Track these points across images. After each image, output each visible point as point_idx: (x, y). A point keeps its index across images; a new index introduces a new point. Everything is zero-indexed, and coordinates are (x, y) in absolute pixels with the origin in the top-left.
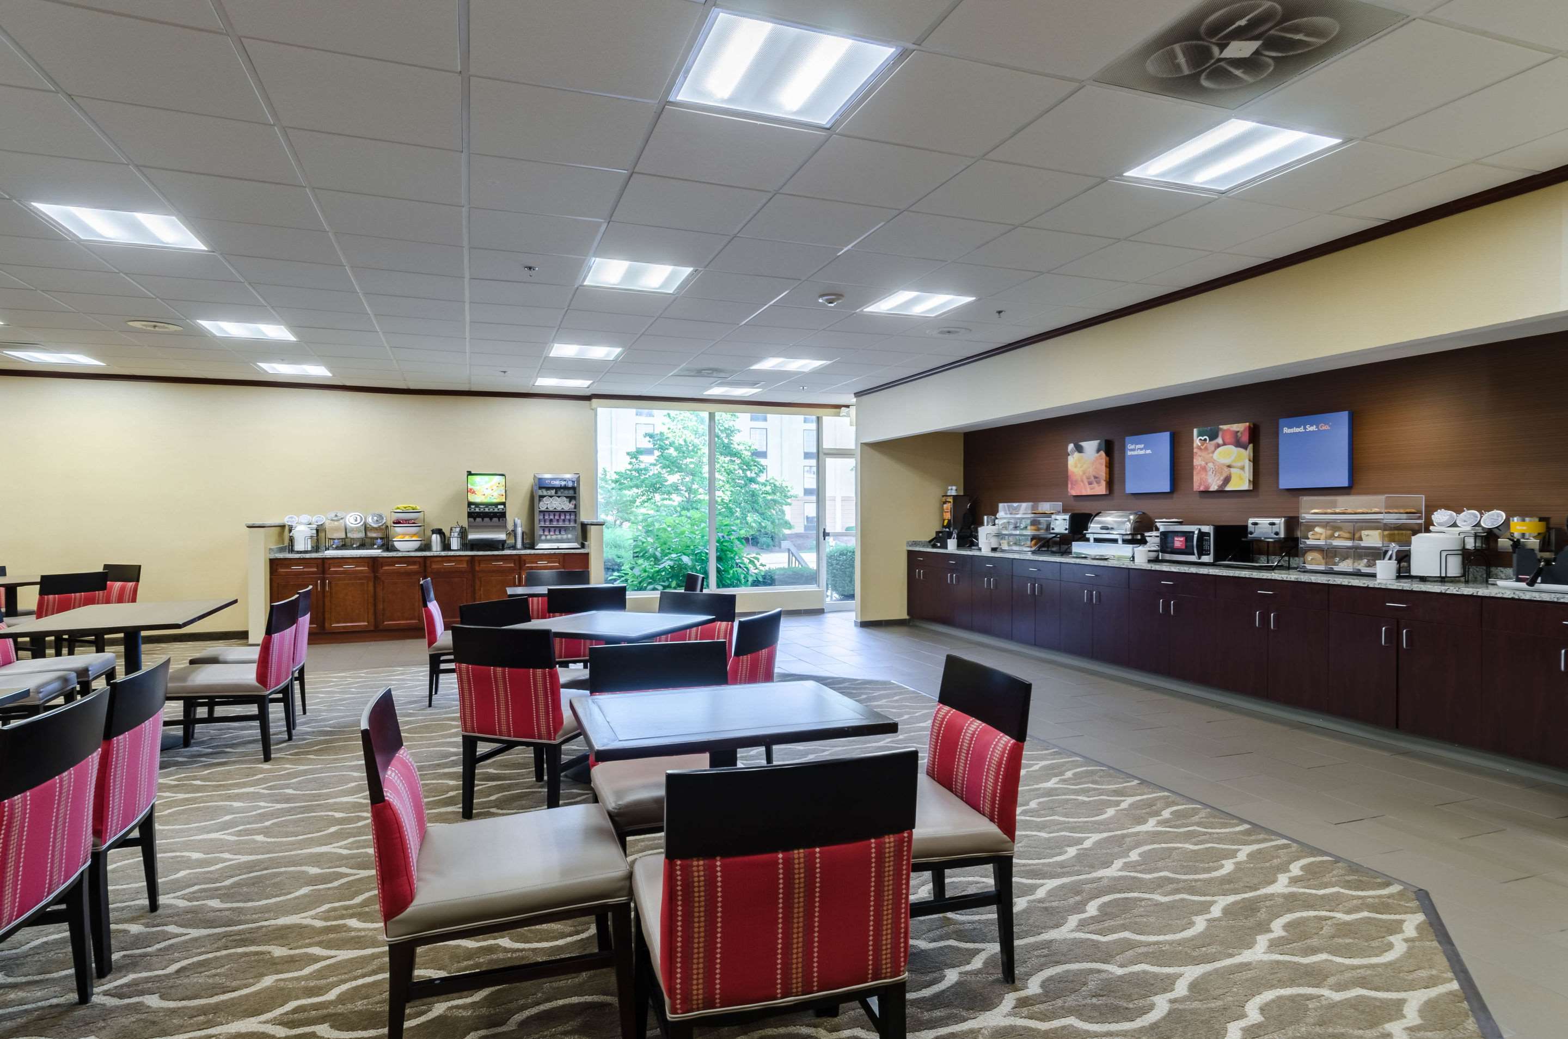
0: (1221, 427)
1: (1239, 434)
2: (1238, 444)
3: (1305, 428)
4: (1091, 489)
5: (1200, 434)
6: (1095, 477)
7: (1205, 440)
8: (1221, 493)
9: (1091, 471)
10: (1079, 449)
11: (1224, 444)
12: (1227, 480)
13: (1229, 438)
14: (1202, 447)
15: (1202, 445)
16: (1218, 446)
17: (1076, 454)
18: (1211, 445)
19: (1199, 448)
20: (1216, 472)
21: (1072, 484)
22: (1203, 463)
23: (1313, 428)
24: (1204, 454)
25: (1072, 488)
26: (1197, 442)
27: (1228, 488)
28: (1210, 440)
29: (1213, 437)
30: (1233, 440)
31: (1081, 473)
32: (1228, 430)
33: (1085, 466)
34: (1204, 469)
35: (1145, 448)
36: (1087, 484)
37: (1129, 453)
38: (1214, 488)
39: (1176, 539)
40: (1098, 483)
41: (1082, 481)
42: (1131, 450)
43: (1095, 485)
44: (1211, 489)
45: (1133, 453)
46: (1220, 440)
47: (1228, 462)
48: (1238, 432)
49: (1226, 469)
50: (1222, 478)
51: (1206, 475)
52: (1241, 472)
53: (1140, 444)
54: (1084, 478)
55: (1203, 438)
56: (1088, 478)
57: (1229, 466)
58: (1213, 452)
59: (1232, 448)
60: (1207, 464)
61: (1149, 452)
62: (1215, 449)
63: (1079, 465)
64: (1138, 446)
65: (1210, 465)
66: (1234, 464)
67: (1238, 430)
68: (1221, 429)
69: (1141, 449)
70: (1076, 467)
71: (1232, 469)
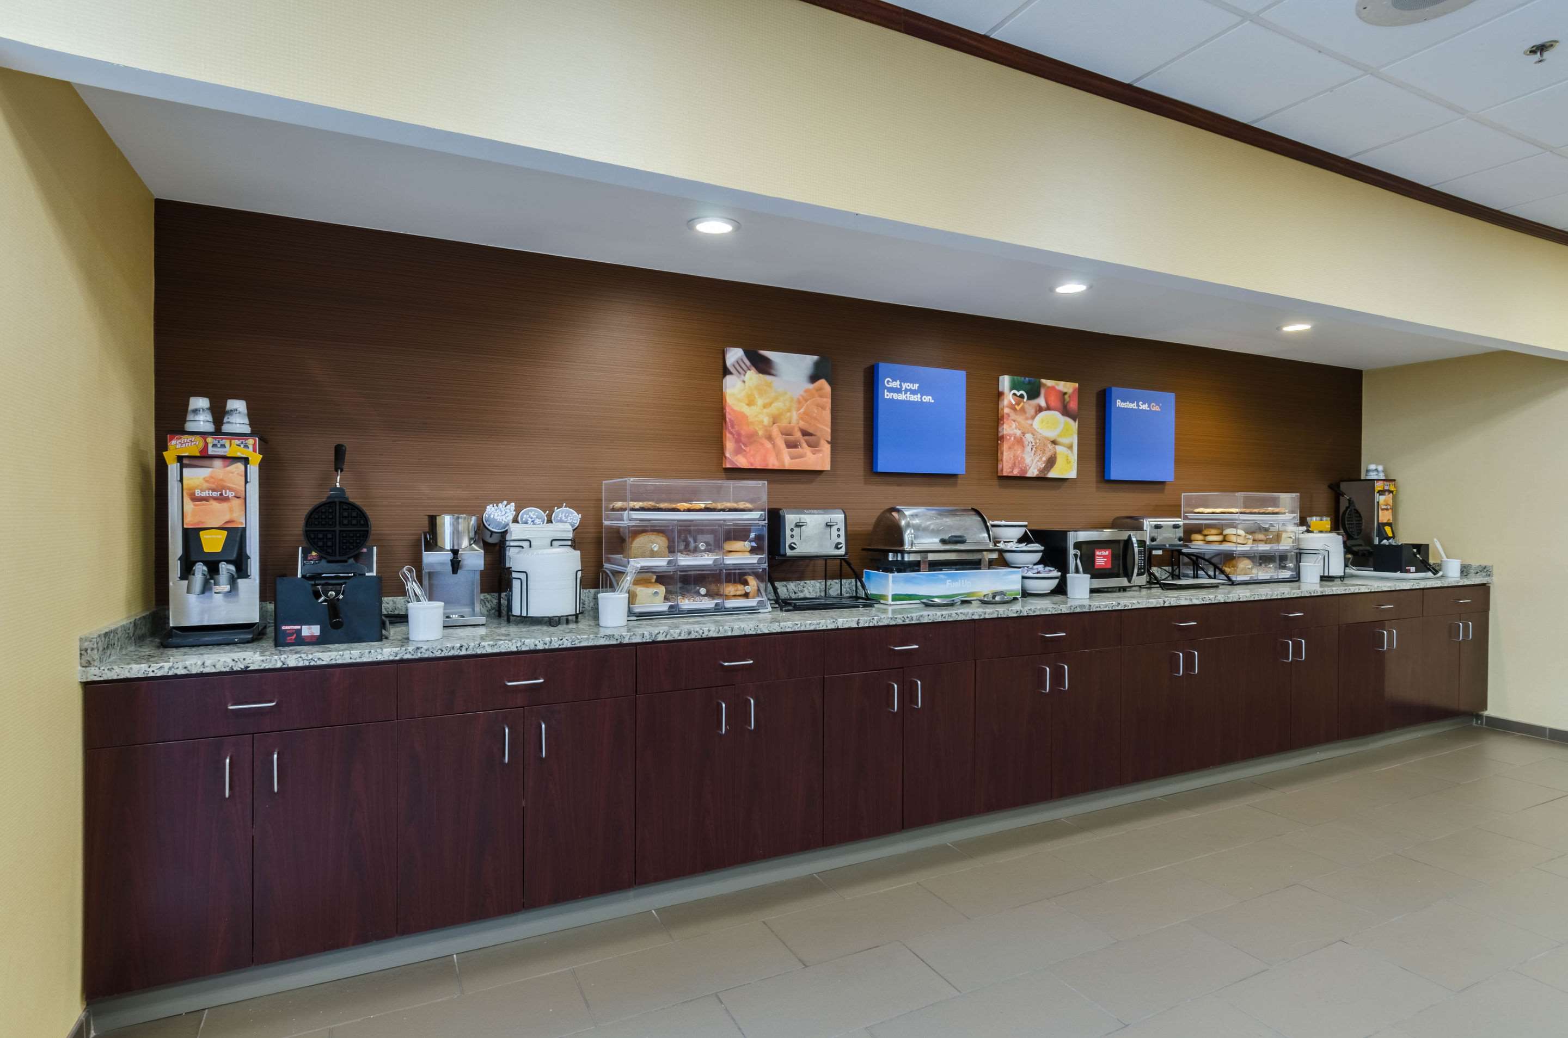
0: (1043, 381)
1: (1066, 397)
2: (1066, 412)
3: (1138, 405)
4: (792, 458)
5: (1014, 386)
6: (805, 433)
7: (1022, 396)
8: (1041, 480)
9: (794, 419)
10: (764, 366)
11: (1048, 408)
12: (1051, 462)
13: (1054, 401)
14: (1018, 408)
15: (1018, 404)
16: (1040, 409)
17: (752, 376)
18: (1030, 405)
19: (1012, 407)
20: (1036, 448)
21: (738, 441)
22: (1018, 433)
23: (1144, 407)
24: (1020, 418)
25: (738, 451)
26: (1009, 398)
27: (1052, 474)
28: (1029, 398)
29: (1033, 394)
30: (1059, 405)
31: (766, 421)
32: (1053, 388)
33: (778, 406)
34: (1020, 441)
35: (922, 391)
36: (783, 446)
37: (888, 395)
38: (1033, 472)
39: (1098, 553)
40: (813, 445)
41: (770, 438)
42: (892, 390)
43: (806, 449)
44: (1029, 475)
45: (896, 396)
46: (1041, 401)
47: (1052, 435)
48: (1065, 394)
49: (1050, 446)
50: (1044, 459)
51: (1023, 451)
52: (1069, 452)
53: (913, 382)
54: (775, 431)
55: (1018, 394)
56: (786, 433)
57: (1054, 442)
58: (1033, 418)
59: (1056, 415)
60: (1024, 434)
61: (927, 399)
62: (1036, 414)
63: (760, 402)
64: (905, 386)
65: (1029, 437)
66: (1059, 440)
67: (1065, 390)
68: (1045, 385)
69: (913, 392)
70: (751, 403)
71: (1057, 446)
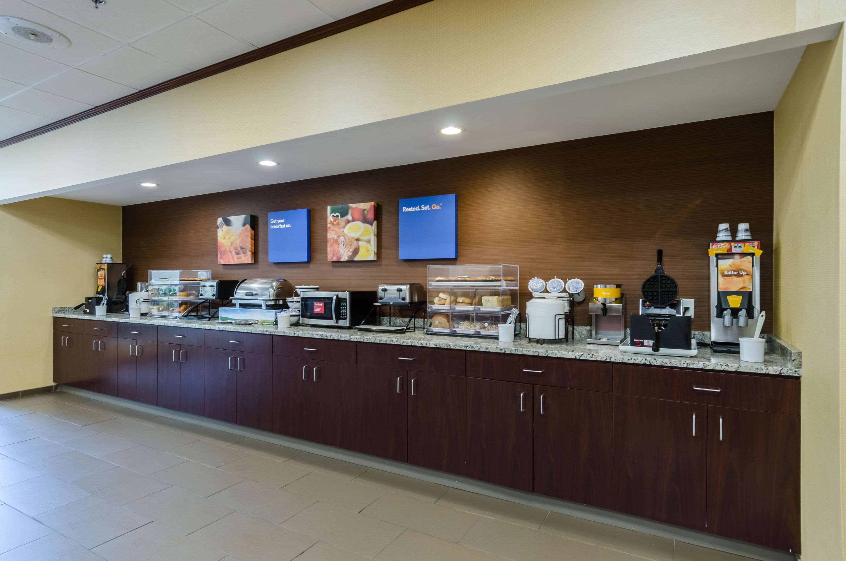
0: (351, 205)
1: (366, 212)
2: (365, 221)
3: (420, 208)
4: (238, 259)
5: (333, 211)
6: (242, 248)
7: (337, 216)
8: (350, 263)
9: (238, 243)
10: (228, 223)
11: (354, 220)
12: (356, 251)
13: (357, 215)
14: (335, 223)
15: (335, 221)
16: (348, 222)
17: (225, 227)
18: (342, 221)
19: (332, 223)
20: (346, 245)
21: (221, 254)
22: (335, 237)
23: (427, 208)
24: (336, 229)
25: (221, 258)
26: (330, 218)
27: (356, 259)
28: (341, 217)
29: (344, 214)
30: (360, 217)
31: (229, 244)
32: (356, 208)
33: (233, 238)
34: (336, 242)
35: (286, 223)
36: (234, 253)
37: (272, 227)
38: (345, 258)
39: (315, 304)
40: (244, 253)
41: (230, 252)
42: (273, 224)
43: (242, 255)
44: (342, 260)
45: (275, 227)
46: (349, 217)
47: (356, 235)
48: (365, 210)
49: (355, 242)
50: (351, 250)
51: (338, 247)
52: (368, 244)
53: (282, 219)
54: (232, 249)
55: (335, 215)
56: (235, 249)
57: (358, 240)
58: (344, 227)
59: (360, 223)
60: (338, 237)
61: (289, 226)
62: (346, 225)
63: (227, 237)
64: (279, 221)
65: (342, 238)
66: (361, 238)
67: (365, 208)
68: (351, 207)
69: (282, 224)
70: (224, 238)
71: (359, 242)
